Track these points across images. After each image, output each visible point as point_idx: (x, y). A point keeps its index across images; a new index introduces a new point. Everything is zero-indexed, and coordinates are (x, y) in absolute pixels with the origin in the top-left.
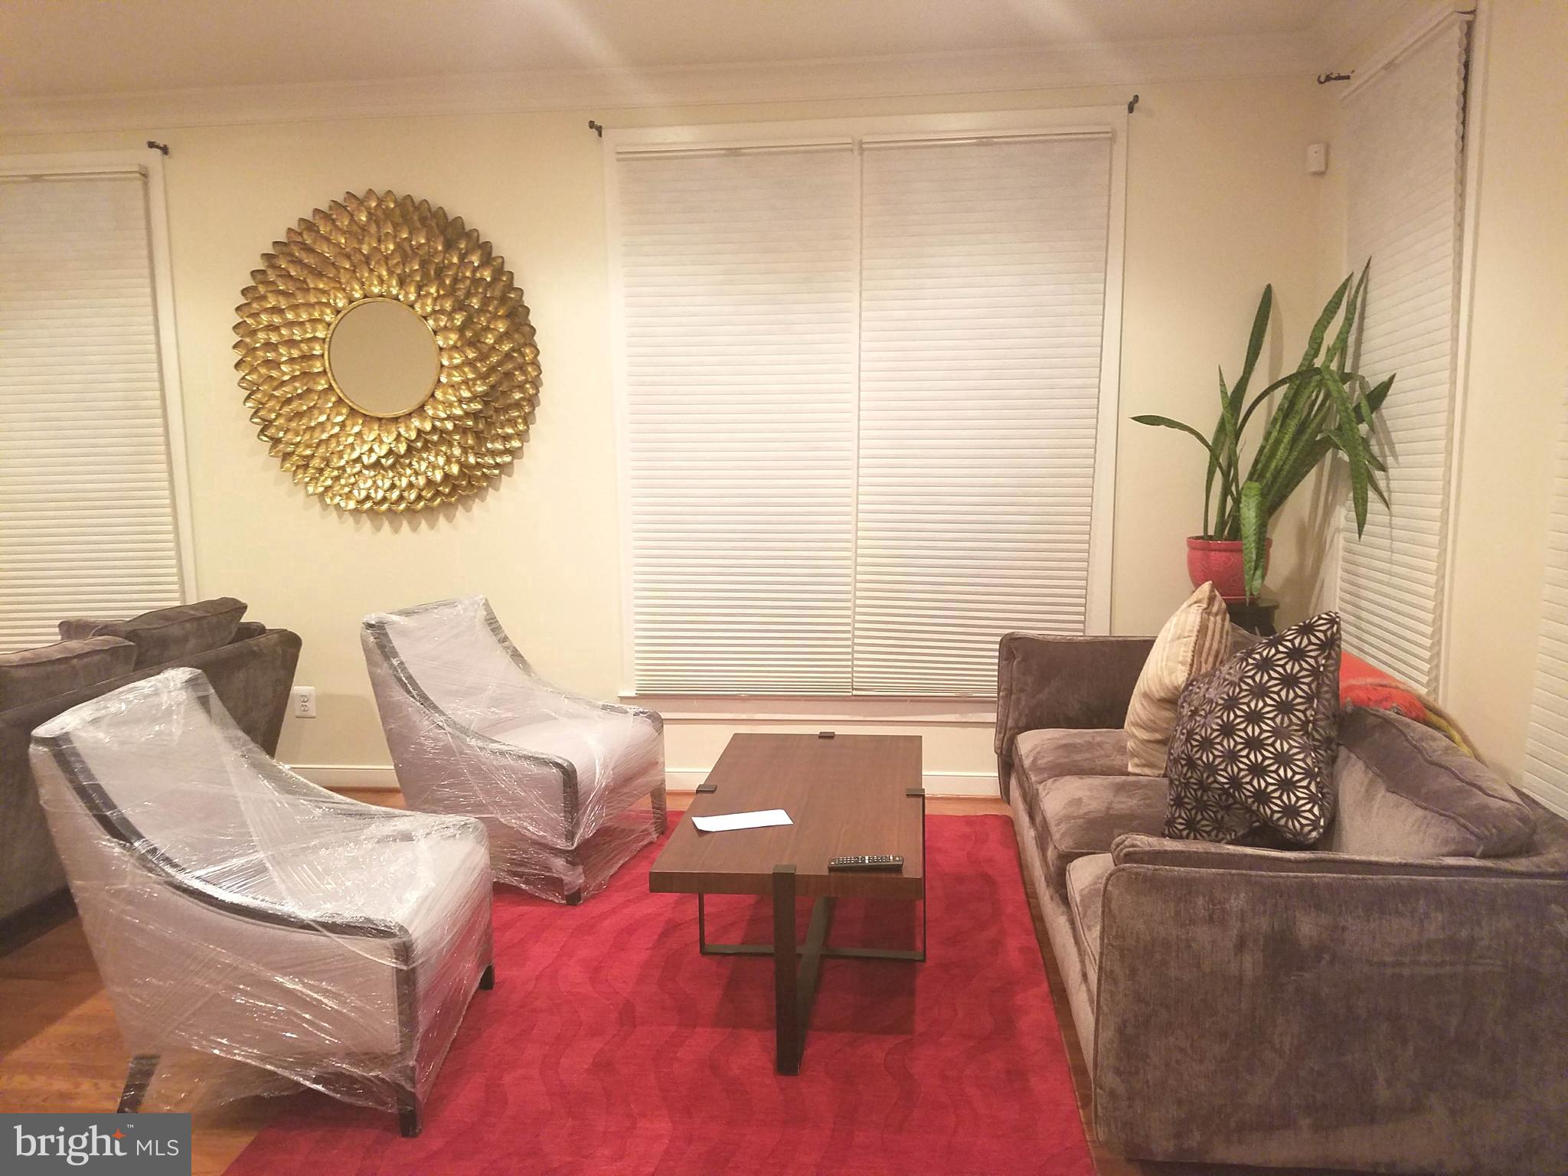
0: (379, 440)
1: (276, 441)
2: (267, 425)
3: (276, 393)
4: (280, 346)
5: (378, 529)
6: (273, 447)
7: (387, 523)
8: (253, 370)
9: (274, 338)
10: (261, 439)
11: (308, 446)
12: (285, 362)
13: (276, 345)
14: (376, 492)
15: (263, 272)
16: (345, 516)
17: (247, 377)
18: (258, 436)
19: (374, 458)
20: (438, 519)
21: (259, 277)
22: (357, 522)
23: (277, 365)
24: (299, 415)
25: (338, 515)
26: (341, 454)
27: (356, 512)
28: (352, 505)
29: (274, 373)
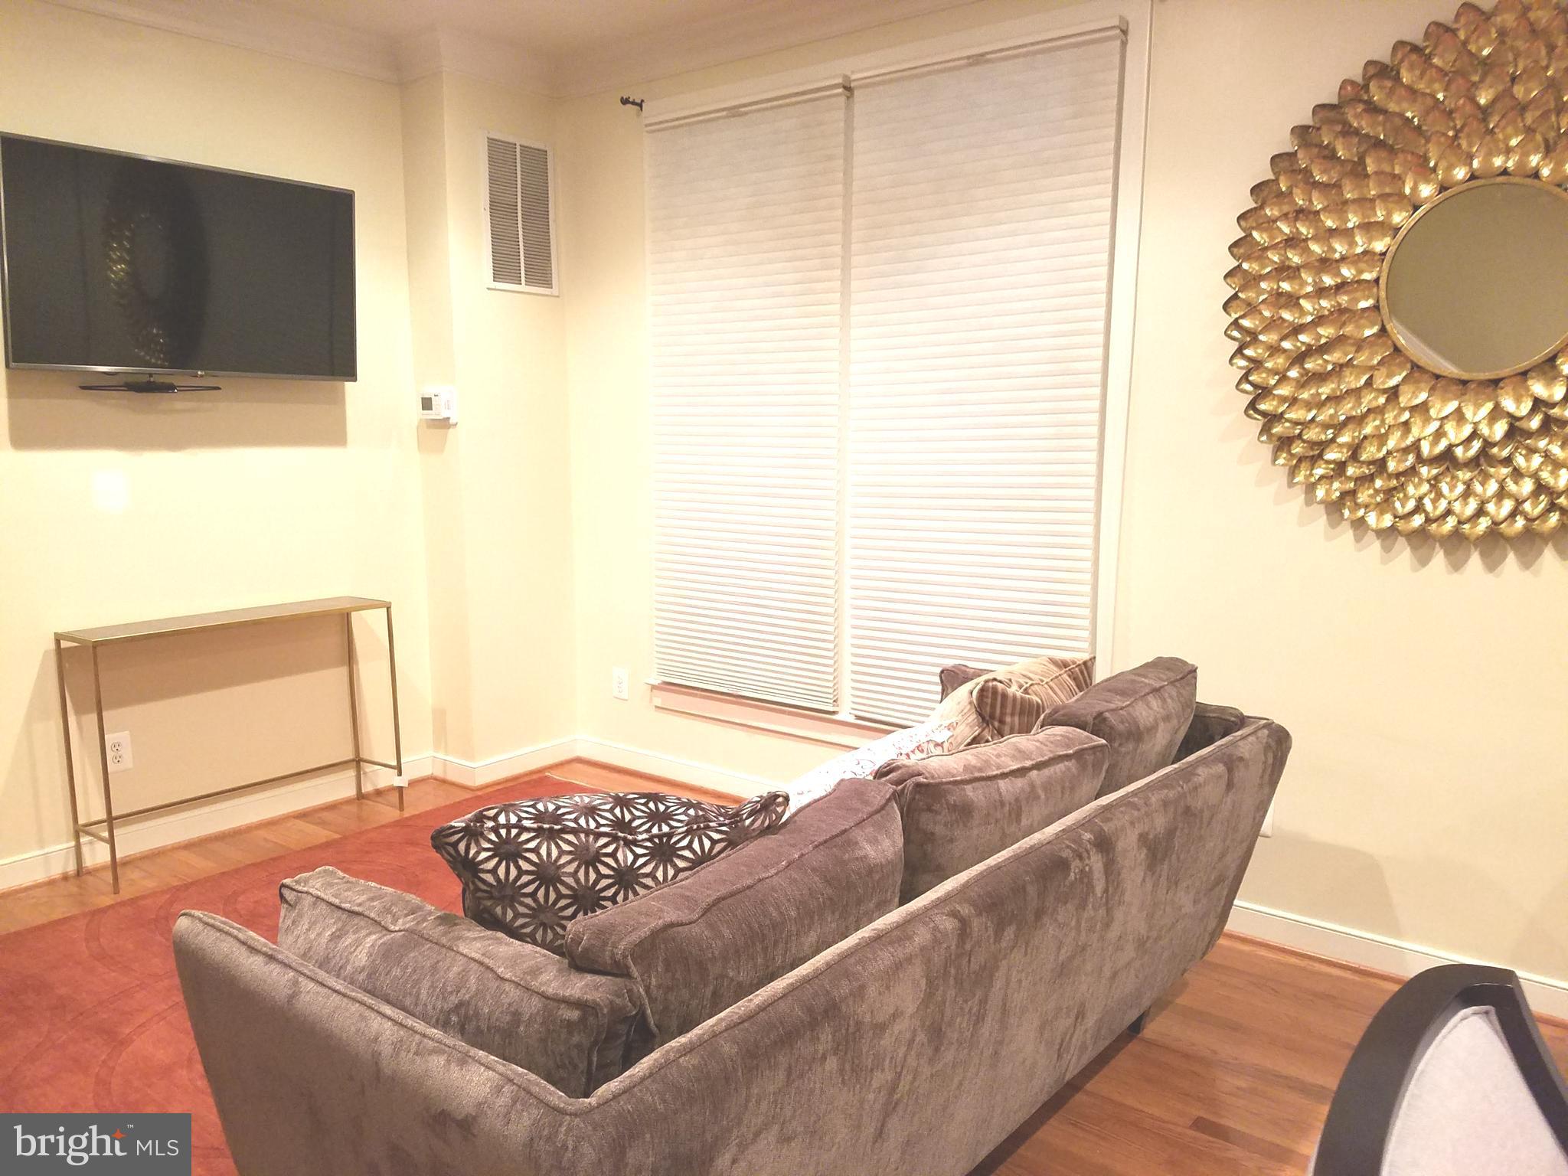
0: (1459, 416)
1: (1272, 419)
2: (1263, 392)
3: (1287, 345)
4: (1302, 270)
5: (1424, 561)
6: (1266, 429)
8: (1252, 309)
9: (1295, 259)
10: (1249, 416)
11: (1326, 426)
12: (1307, 296)
13: (1298, 268)
14: (1434, 501)
15: (1292, 156)
16: (1366, 538)
17: (1241, 321)
18: (1246, 412)
19: (1443, 445)
21: (1285, 164)
22: (1387, 549)
23: (1292, 301)
24: (1320, 377)
25: (1355, 535)
26: (1382, 439)
27: (1387, 535)
28: (1387, 520)
29: (1287, 315)
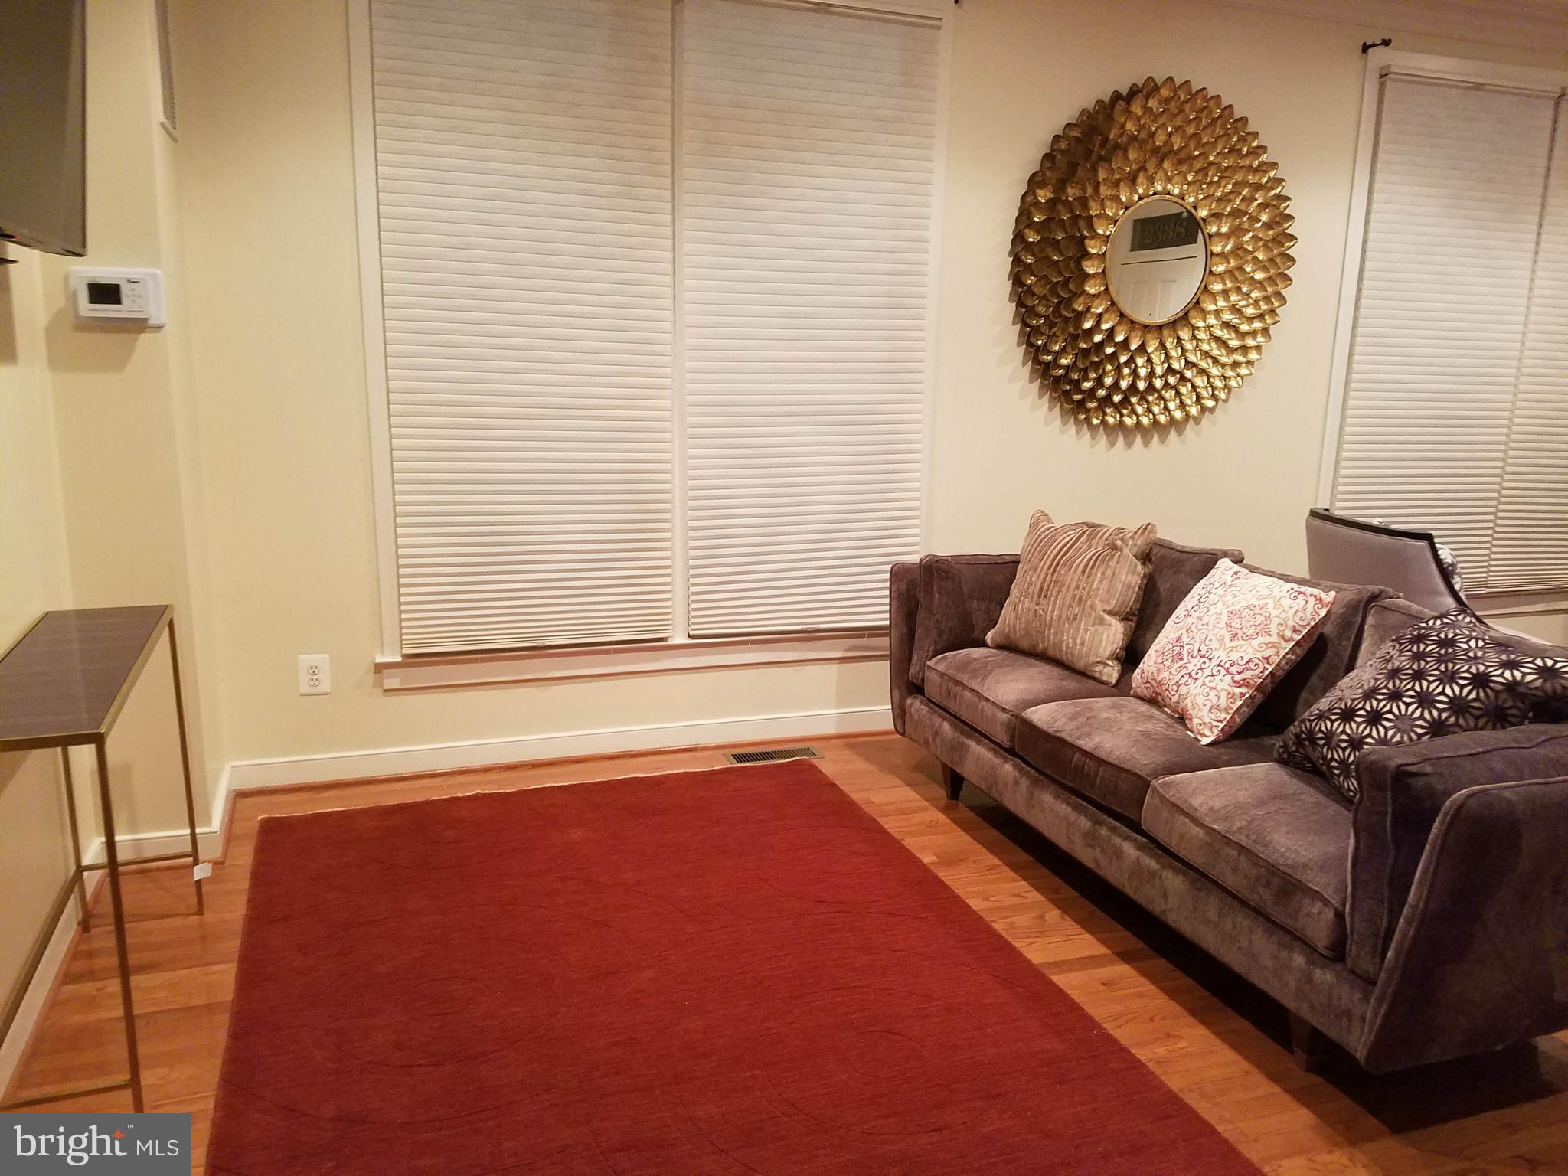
7: (1122, 437)
15: (1052, 156)
20: (1169, 433)
21: (1048, 161)
